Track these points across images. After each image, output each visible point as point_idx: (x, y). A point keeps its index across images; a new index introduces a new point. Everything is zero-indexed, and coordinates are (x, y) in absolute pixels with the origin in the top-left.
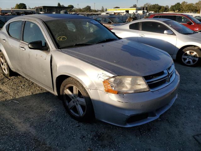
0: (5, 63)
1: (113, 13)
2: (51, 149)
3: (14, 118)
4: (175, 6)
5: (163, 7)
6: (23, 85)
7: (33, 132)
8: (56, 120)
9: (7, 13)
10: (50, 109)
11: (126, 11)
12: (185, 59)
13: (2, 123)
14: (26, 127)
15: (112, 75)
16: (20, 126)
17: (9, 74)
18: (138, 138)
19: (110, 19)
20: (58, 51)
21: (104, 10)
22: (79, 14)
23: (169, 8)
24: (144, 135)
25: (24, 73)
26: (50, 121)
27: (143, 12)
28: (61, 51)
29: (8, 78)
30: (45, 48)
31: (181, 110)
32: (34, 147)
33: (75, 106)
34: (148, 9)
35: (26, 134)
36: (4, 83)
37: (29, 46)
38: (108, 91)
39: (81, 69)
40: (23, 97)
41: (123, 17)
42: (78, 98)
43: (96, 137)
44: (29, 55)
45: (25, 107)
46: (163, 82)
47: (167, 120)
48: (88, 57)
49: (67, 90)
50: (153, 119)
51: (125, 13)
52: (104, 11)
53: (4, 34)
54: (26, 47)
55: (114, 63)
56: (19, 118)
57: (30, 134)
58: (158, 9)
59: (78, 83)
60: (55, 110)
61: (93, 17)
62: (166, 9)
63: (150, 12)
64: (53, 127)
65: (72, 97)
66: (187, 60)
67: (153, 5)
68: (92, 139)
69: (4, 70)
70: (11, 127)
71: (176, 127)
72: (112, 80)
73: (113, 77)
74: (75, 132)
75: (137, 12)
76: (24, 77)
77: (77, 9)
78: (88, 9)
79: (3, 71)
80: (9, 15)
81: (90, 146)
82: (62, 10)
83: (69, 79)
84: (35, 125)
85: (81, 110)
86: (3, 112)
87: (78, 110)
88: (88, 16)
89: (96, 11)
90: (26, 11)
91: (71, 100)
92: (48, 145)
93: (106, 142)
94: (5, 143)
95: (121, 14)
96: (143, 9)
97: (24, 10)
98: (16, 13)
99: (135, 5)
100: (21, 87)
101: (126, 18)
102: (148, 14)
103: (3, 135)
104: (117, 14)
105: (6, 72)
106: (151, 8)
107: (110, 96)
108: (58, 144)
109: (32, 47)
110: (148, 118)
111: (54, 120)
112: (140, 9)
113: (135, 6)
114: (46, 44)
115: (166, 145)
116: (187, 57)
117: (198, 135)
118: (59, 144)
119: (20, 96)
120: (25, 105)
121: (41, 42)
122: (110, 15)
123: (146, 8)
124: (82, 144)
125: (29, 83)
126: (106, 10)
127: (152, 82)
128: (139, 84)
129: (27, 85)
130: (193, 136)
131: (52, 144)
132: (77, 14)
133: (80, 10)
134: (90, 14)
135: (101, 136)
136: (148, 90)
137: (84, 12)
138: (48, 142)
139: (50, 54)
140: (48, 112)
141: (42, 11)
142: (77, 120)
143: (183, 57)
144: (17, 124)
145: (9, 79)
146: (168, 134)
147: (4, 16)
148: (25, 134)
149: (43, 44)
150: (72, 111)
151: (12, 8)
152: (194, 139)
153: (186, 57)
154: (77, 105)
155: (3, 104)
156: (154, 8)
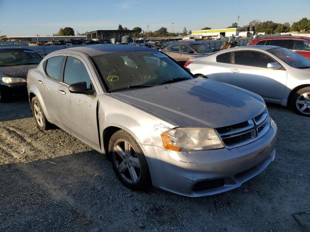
0: (40, 112)
1: (201, 37)
2: (93, 223)
3: (48, 183)
4: (300, 23)
5: (281, 25)
6: (63, 142)
7: (71, 201)
8: (103, 188)
9: (46, 42)
10: (95, 174)
11: (221, 33)
12: (301, 106)
13: (33, 190)
14: (62, 195)
15: (173, 127)
16: (55, 193)
17: (44, 126)
18: (211, 215)
19: (192, 47)
20: (107, 95)
21: (187, 33)
22: (148, 41)
23: (290, 26)
24: (220, 210)
25: (63, 125)
26: (94, 189)
27: (248, 34)
28: (111, 96)
29: (43, 132)
30: (90, 91)
31: (281, 179)
32: (70, 220)
33: (127, 169)
34: (255, 29)
35: (62, 204)
36: (38, 138)
37: (70, 89)
38: (167, 147)
39: (134, 118)
40: (61, 157)
41: (215, 42)
42: (131, 158)
43: (153, 211)
44: (70, 101)
45: (64, 170)
46: (246, 136)
47: (257, 192)
48: (144, 103)
49: (117, 146)
50: (233, 187)
51: (219, 37)
52: (187, 35)
53: (40, 74)
54: (67, 90)
55: (177, 110)
56: (54, 183)
57: (66, 204)
58: (272, 29)
59: (130, 137)
60: (103, 174)
61: (169, 44)
62: (285, 28)
63: (259, 34)
64: (97, 195)
65: (124, 156)
66: (305, 107)
67: (264, 23)
68: (147, 213)
69: (38, 121)
70: (44, 194)
71: (270, 202)
72: (173, 132)
73: (174, 128)
74: (125, 203)
75: (237, 34)
76: (64, 131)
77: (147, 33)
78: (163, 31)
79: (37, 123)
80: (49, 44)
81: (144, 221)
82: (124, 35)
83: (120, 131)
84: (74, 192)
85: (135, 174)
86: (34, 176)
87: (131, 175)
88: (161, 43)
89: (174, 35)
90: (73, 39)
91: (122, 160)
92: (88, 218)
93: (165, 217)
94: (35, 214)
95: (213, 38)
96: (248, 29)
97: (71, 36)
98: (59, 42)
99: (235, 23)
100: (60, 144)
101: (221, 43)
102: (255, 36)
103: (34, 204)
104: (207, 38)
105: (42, 124)
106: (260, 28)
107: (170, 154)
108: (101, 217)
109: (74, 91)
110: (225, 185)
111: (99, 188)
112: (242, 30)
113: (235, 26)
114: (92, 86)
115: (249, 224)
116: (304, 102)
117: (300, 214)
118: (103, 217)
119: (57, 156)
120: (62, 168)
121: (85, 84)
122: (196, 40)
123: (252, 28)
124: (133, 219)
125: (70, 139)
126: (190, 33)
127: (229, 136)
128: (210, 138)
129: (67, 141)
130: (292, 215)
131: (93, 217)
132: (147, 41)
133: (151, 34)
134: (166, 39)
135: (161, 209)
136: (222, 146)
137: (157, 37)
138: (88, 215)
139: (96, 100)
140: (92, 177)
141: (95, 38)
142: (130, 189)
143: (298, 102)
144: (52, 191)
145: (45, 134)
146: (255, 210)
147: (42, 47)
148: (60, 203)
149: (88, 87)
150: (123, 176)
151: (54, 35)
152: (293, 219)
153: (302, 102)
154: (130, 167)
155: (36, 166)
156: (266, 28)
